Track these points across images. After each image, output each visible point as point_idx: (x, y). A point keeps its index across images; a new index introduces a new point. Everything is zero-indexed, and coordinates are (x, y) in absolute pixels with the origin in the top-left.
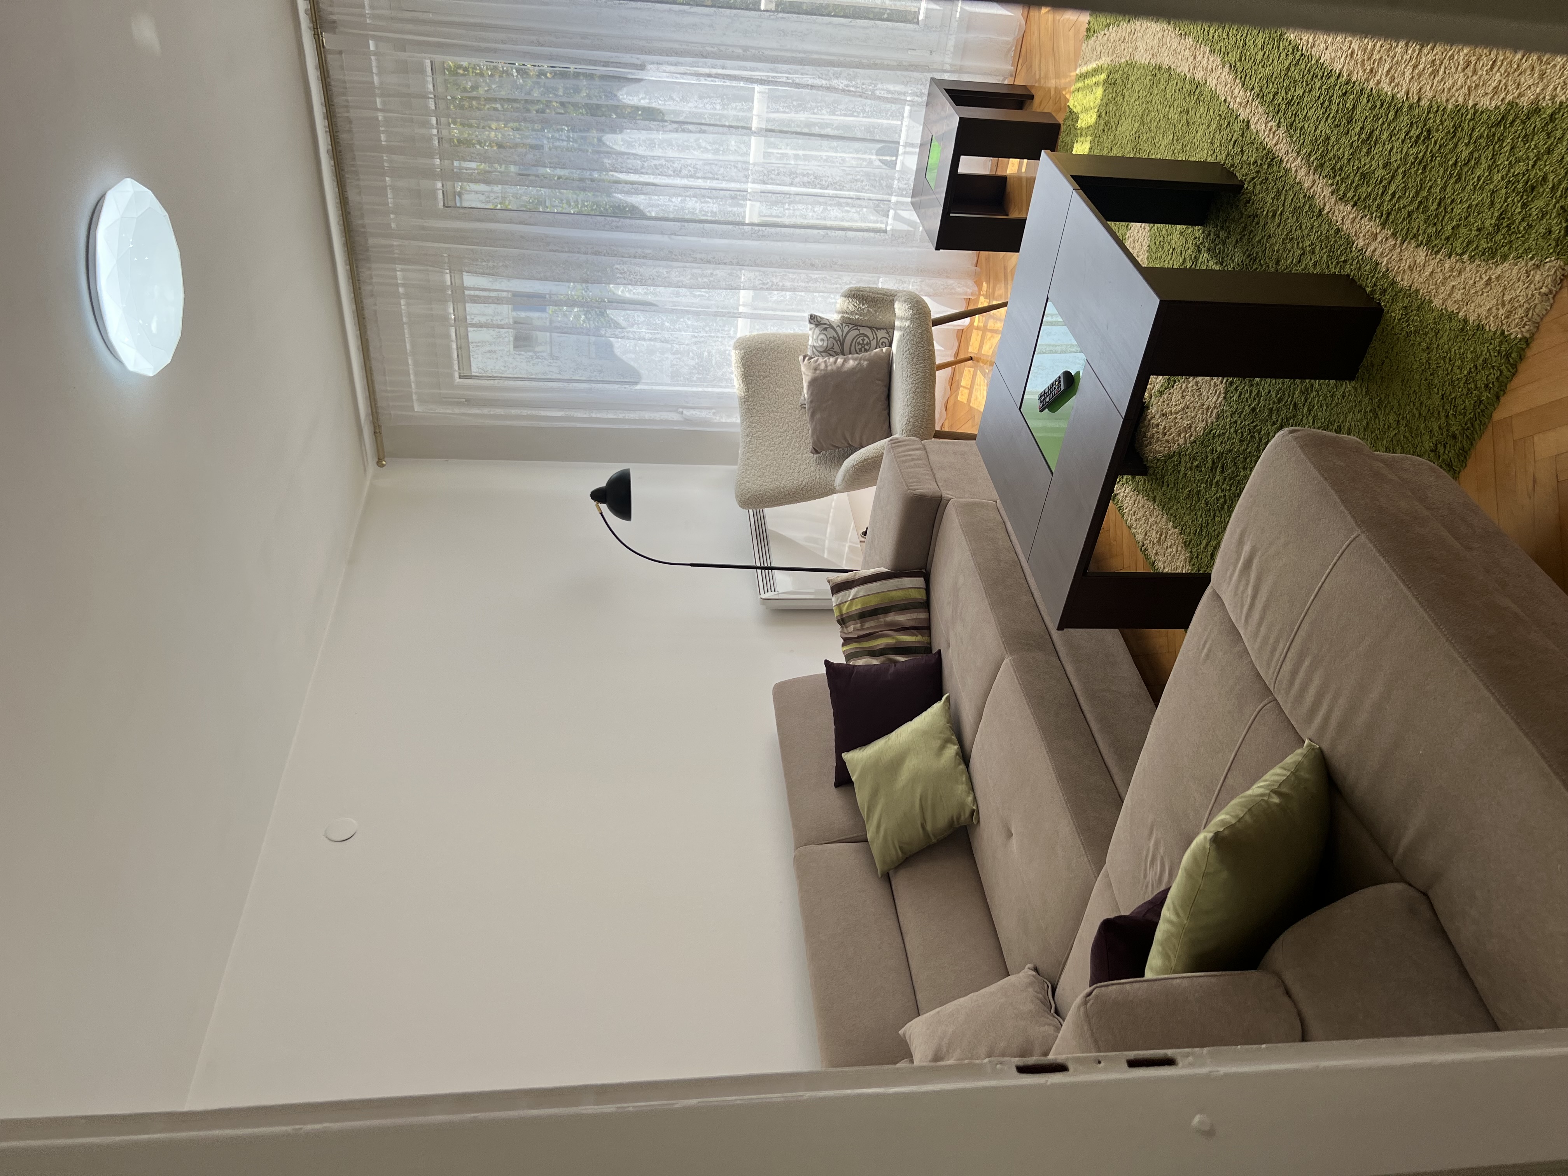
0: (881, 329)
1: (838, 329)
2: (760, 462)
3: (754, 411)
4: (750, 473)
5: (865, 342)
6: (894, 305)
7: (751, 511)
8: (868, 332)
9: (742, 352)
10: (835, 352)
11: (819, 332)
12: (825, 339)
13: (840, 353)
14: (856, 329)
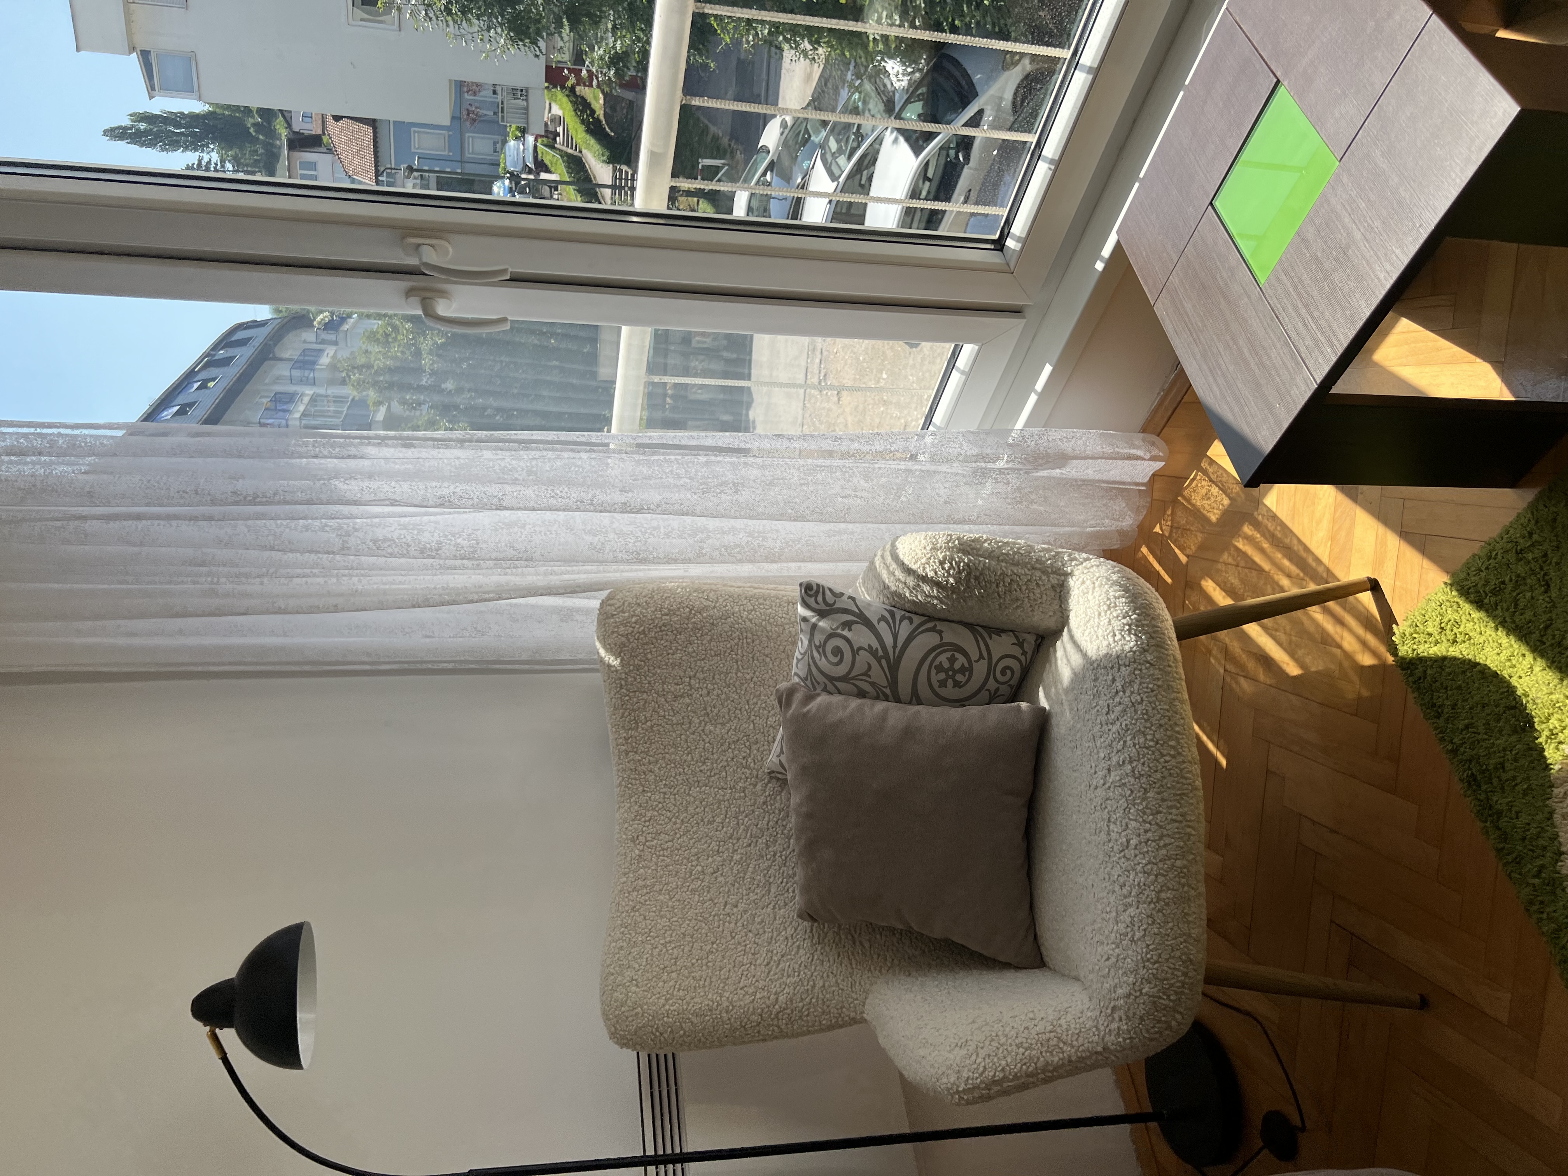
0: (1000, 631)
1: (883, 629)
2: (664, 922)
3: (651, 778)
5: (957, 666)
8: (966, 640)
10: (872, 684)
11: (828, 629)
12: (846, 647)
13: (888, 691)
14: (933, 629)
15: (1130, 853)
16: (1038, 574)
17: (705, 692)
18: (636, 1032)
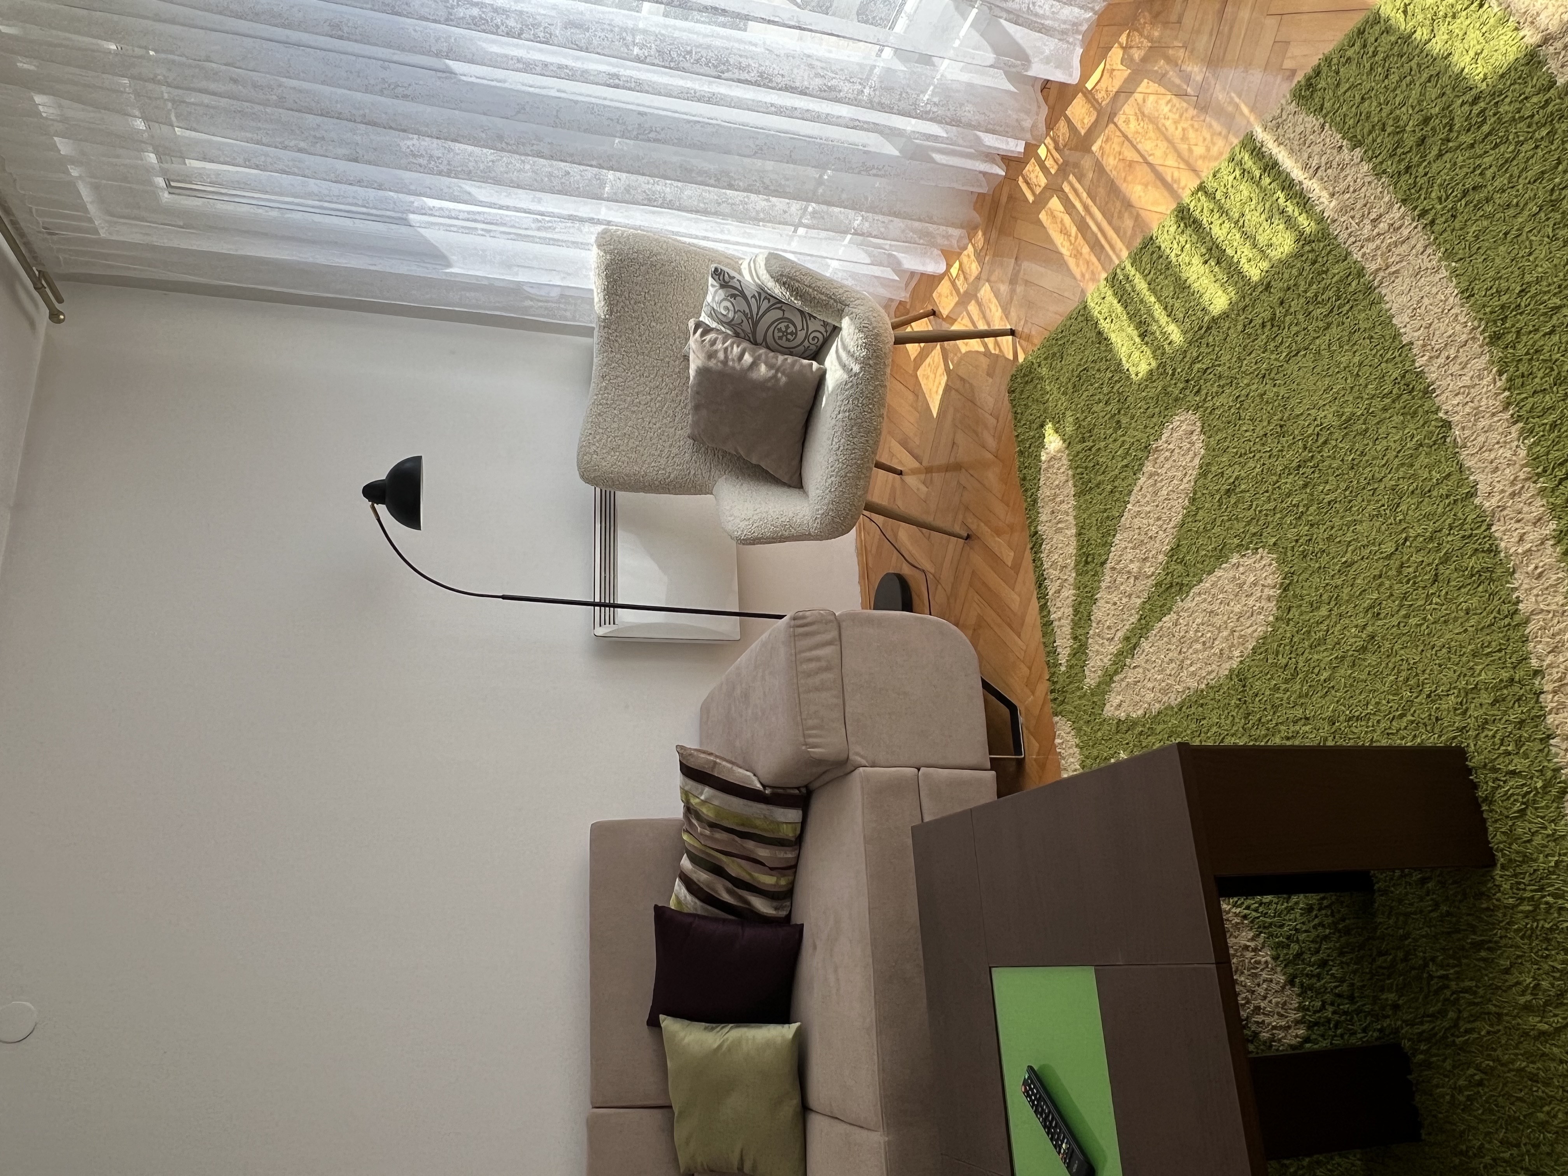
0: (816, 318)
1: (753, 302)
2: (615, 425)
3: (617, 345)
4: (601, 440)
5: (789, 331)
6: (841, 319)
7: (598, 490)
8: (797, 318)
9: (608, 257)
10: (743, 333)
11: (723, 296)
12: (731, 308)
13: (750, 336)
14: (780, 308)
15: (839, 453)
16: (832, 301)
17: (653, 303)
18: (594, 478)
